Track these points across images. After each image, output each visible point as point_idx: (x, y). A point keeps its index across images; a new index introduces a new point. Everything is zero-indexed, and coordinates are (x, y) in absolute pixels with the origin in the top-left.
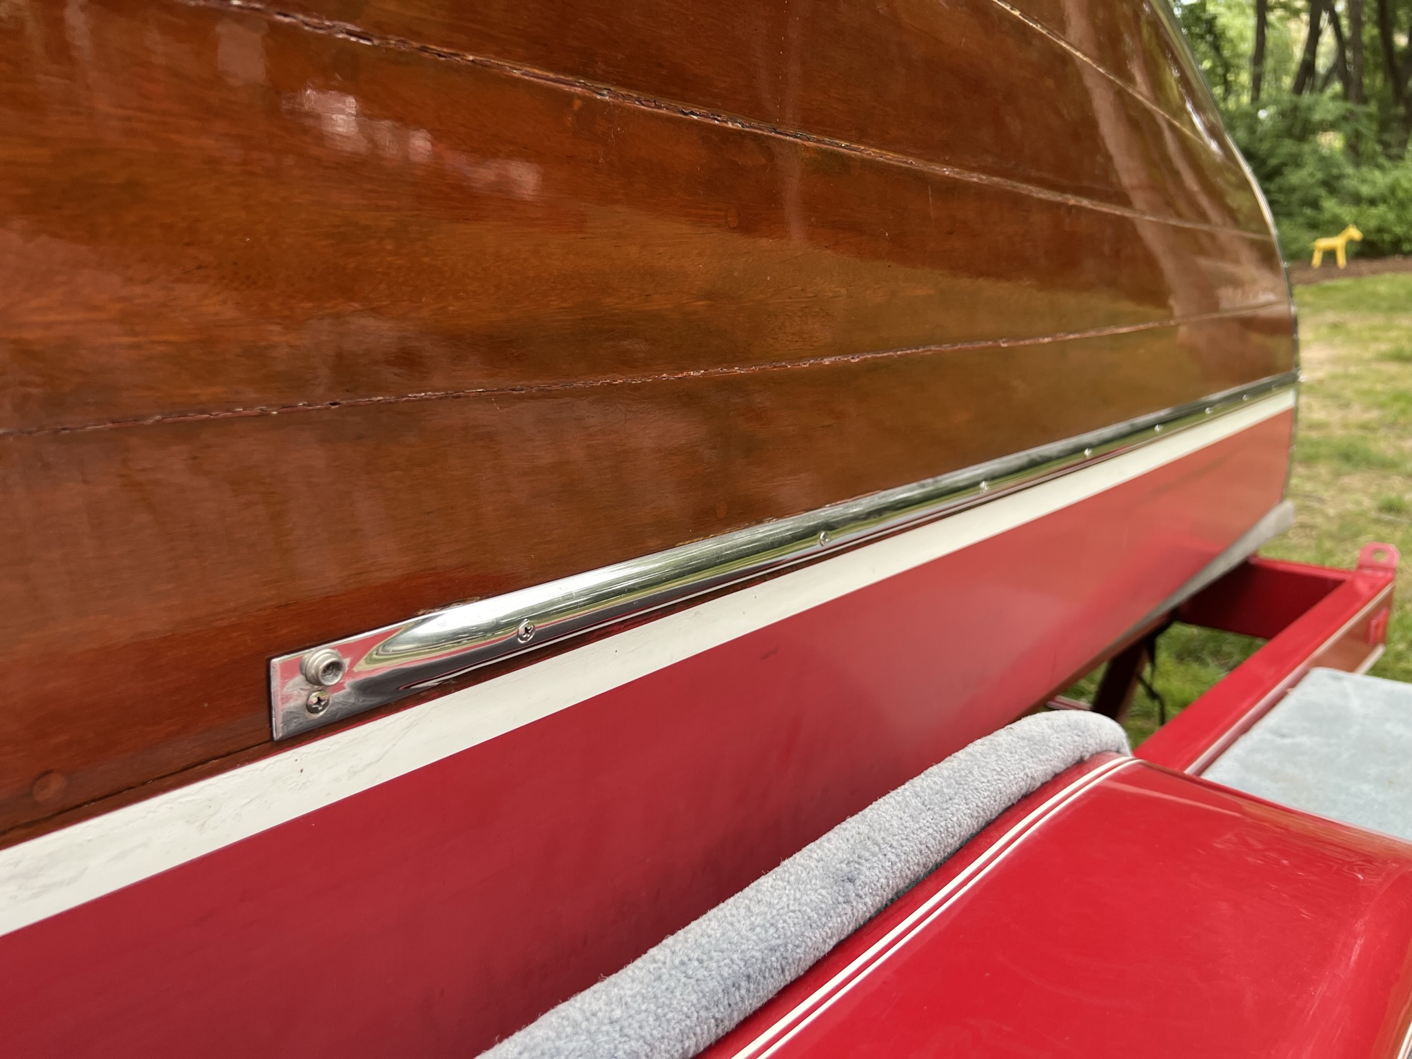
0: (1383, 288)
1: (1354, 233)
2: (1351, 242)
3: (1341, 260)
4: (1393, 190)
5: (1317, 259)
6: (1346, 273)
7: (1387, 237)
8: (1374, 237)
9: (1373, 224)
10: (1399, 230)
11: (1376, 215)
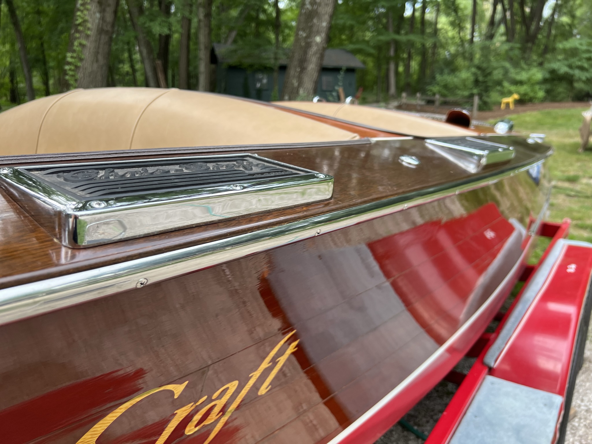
0: (528, 119)
1: (516, 96)
3: (512, 106)
4: (529, 80)
5: (503, 106)
6: (514, 112)
7: (527, 97)
8: (523, 98)
9: (522, 92)
10: (532, 94)
11: (523, 89)
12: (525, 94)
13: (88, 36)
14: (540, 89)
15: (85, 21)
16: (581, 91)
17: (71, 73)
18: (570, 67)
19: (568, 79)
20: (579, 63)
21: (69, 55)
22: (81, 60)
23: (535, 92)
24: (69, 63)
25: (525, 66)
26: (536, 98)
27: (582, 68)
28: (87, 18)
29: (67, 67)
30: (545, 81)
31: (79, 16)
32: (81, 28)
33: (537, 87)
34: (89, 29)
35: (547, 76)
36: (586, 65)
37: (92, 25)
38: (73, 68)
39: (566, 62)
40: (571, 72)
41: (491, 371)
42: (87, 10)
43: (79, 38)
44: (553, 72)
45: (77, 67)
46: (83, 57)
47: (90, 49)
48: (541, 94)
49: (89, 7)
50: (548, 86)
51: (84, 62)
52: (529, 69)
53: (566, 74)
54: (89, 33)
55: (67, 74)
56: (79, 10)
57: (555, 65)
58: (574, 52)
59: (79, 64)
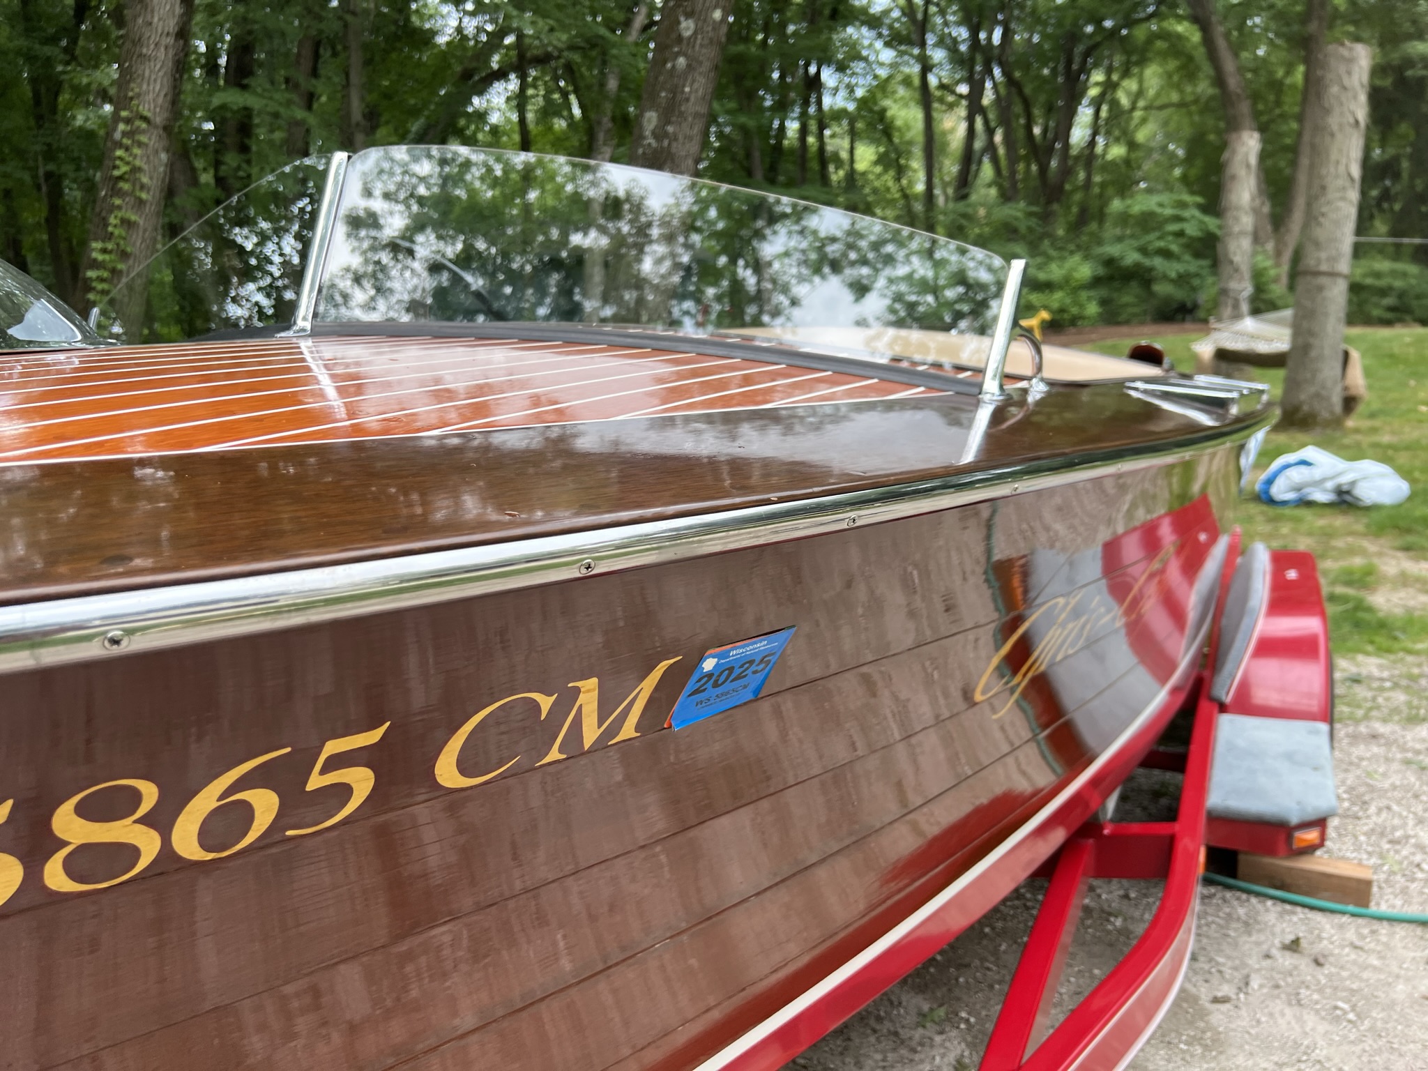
1: (1045, 315)
2: (1043, 322)
3: (1038, 336)
4: (1067, 280)
7: (1066, 316)
8: (1058, 317)
9: (1055, 305)
10: (1074, 310)
11: (1057, 299)
12: (1062, 310)
13: (141, 202)
14: (1089, 298)
15: (136, 170)
16: (1167, 300)
17: (100, 286)
18: (1143, 250)
19: (1141, 277)
20: (1162, 244)
21: (96, 245)
22: (124, 255)
23: (1081, 306)
24: (95, 265)
25: (1052, 253)
26: (1082, 318)
27: (1166, 254)
28: (138, 163)
29: (91, 274)
30: (1096, 282)
31: (120, 158)
32: (125, 186)
33: (1084, 295)
34: (142, 187)
35: (1101, 271)
36: (1174, 248)
37: (151, 178)
38: (105, 274)
39: (1135, 243)
40: (1147, 262)
41: (1223, 708)
42: (140, 144)
43: (119, 208)
44: (1110, 262)
45: (114, 271)
46: (129, 250)
47: (145, 231)
48: (1092, 309)
49: (144, 139)
50: (1103, 292)
51: (131, 262)
52: (1063, 259)
53: (1137, 265)
54: (144, 196)
55: (91, 289)
56: (120, 145)
57: (1113, 250)
58: (1147, 222)
59: (120, 266)
